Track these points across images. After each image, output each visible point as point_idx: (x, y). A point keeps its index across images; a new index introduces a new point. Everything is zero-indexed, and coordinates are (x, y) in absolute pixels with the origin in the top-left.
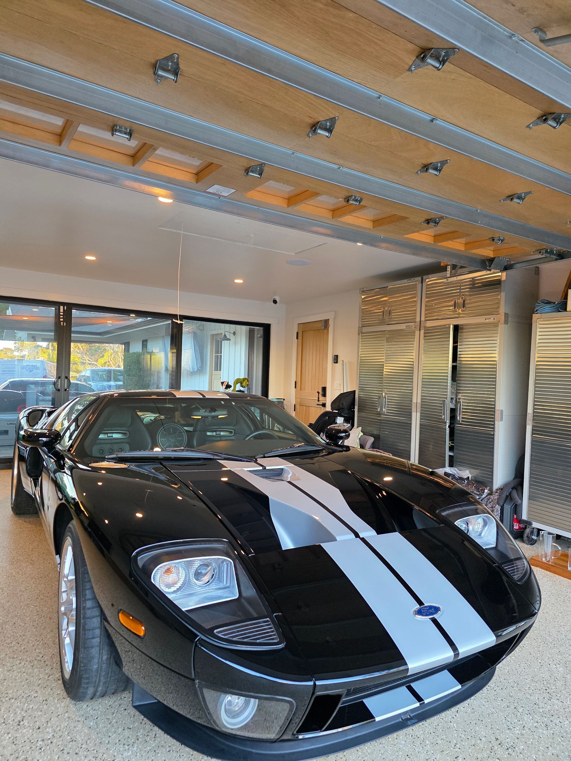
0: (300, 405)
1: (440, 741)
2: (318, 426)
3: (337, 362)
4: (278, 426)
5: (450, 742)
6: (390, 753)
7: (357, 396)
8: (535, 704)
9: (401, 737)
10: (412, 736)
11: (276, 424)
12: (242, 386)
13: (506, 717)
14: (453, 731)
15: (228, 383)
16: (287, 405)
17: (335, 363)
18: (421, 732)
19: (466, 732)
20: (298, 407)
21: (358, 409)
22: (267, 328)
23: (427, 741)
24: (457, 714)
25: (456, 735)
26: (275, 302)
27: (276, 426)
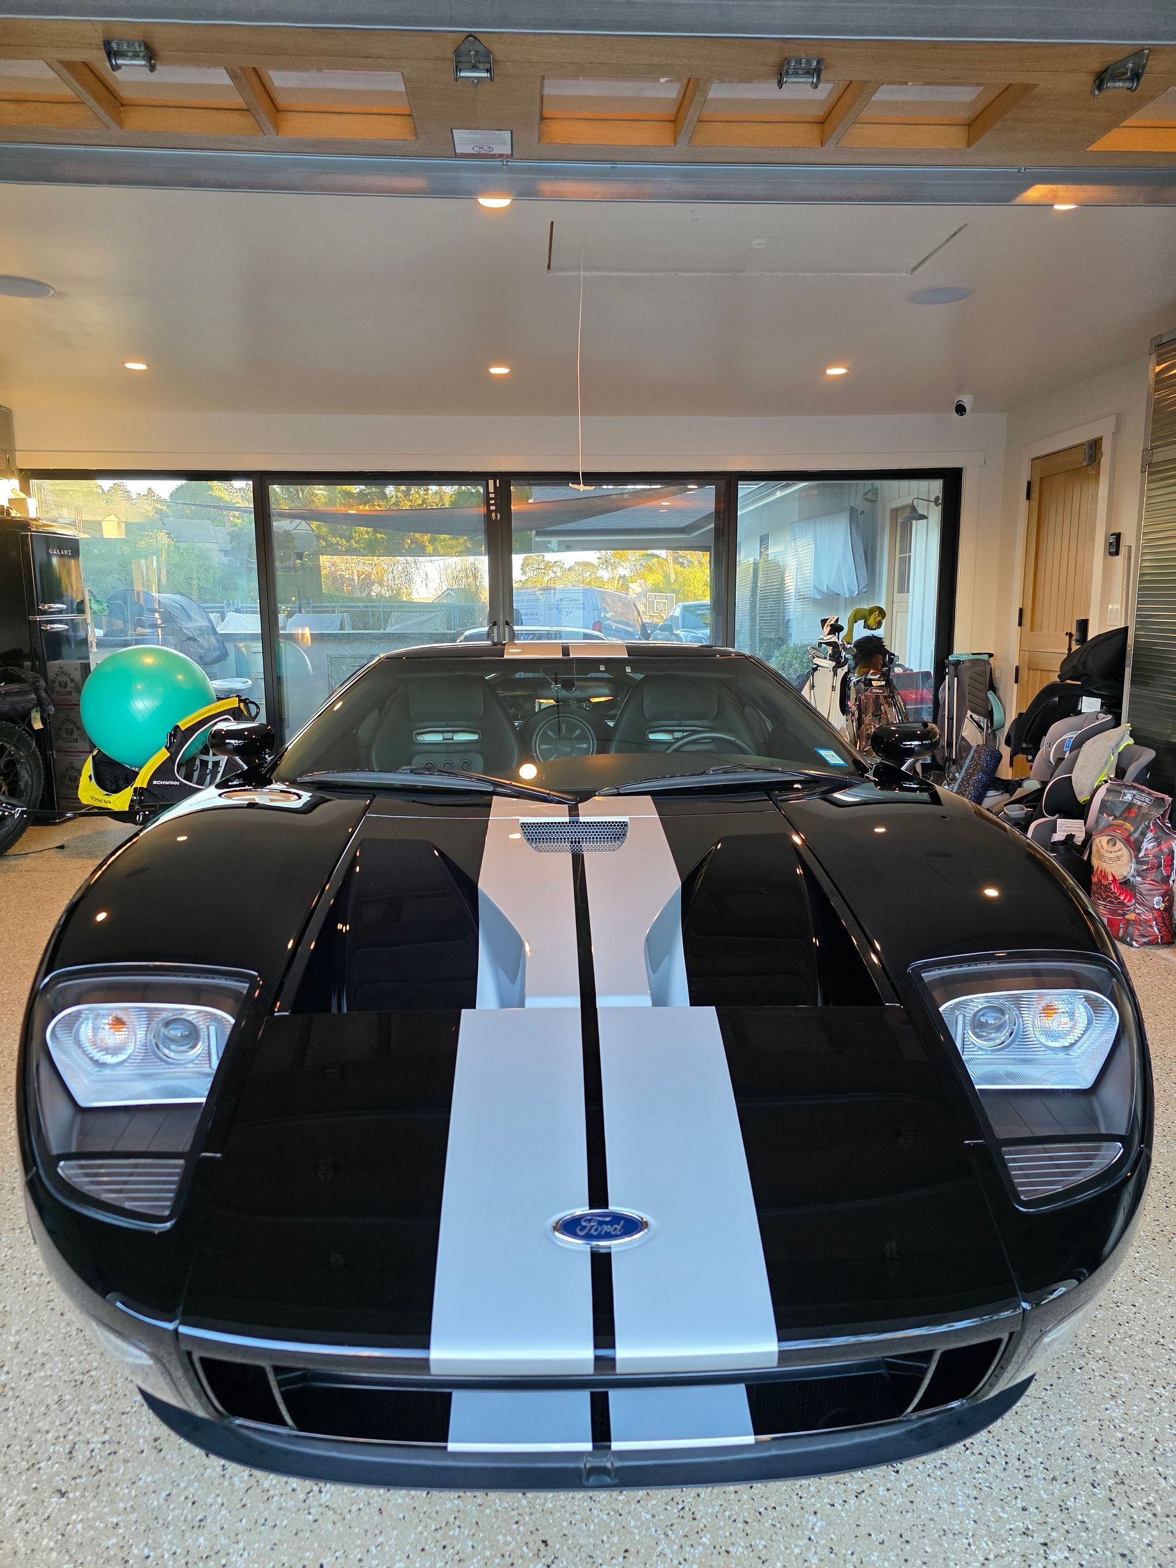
0: (1029, 669)
1: (740, 1549)
2: (1036, 717)
3: (1117, 553)
4: (975, 716)
5: (763, 1562)
6: (592, 1528)
7: (1131, 641)
8: (1123, 1556)
9: (654, 1502)
10: (683, 1508)
11: (969, 713)
12: (866, 626)
13: (991, 1556)
14: (799, 1538)
15: (837, 619)
16: (1001, 669)
17: (1111, 554)
18: (714, 1506)
19: (833, 1556)
20: (1023, 672)
21: (1133, 675)
22: (952, 479)
23: (708, 1536)
24: (852, 1501)
25: (797, 1551)
26: (960, 409)
27: (968, 715)
